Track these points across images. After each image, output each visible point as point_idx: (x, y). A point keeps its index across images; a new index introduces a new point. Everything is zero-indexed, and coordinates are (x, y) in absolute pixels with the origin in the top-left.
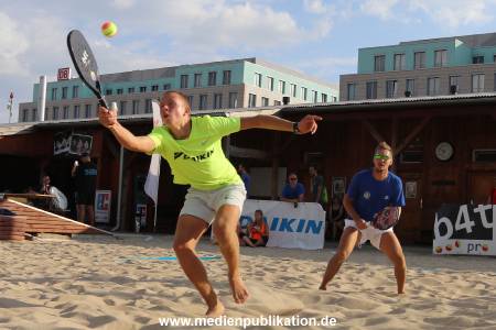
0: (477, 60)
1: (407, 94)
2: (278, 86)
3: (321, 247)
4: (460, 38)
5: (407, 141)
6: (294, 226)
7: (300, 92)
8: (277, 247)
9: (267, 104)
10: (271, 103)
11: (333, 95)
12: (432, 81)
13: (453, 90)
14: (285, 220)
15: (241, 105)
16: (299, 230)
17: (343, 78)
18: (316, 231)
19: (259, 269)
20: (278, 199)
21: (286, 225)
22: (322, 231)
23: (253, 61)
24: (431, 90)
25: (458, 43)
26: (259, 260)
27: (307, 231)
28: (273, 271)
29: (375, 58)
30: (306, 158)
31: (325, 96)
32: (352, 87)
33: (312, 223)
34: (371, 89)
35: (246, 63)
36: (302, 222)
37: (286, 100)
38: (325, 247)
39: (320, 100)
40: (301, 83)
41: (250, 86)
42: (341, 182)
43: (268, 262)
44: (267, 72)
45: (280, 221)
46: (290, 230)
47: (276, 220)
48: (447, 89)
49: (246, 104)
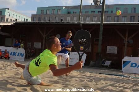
0: (69, 13)
1: (49, 21)
2: (15, 16)
3: (24, 60)
4: (65, 7)
5: (48, 33)
6: (17, 54)
7: (21, 18)
8: (12, 60)
9: (11, 21)
10: (12, 21)
11: (29, 20)
12: (56, 18)
13: (62, 20)
14: (14, 53)
15: (4, 21)
16: (18, 55)
17: (32, 15)
18: (22, 56)
19: (6, 65)
20: (12, 47)
21: (14, 54)
22: (24, 56)
23: (8, 9)
24: (56, 20)
25: (64, 8)
26: (6, 63)
27: (20, 56)
28: (10, 66)
29: (41, 10)
30: (21, 36)
31: (27, 20)
32: (35, 18)
33: (21, 54)
34: (40, 19)
35: (6, 9)
36: (19, 53)
37: (16, 20)
38: (25, 60)
39: (26, 21)
40: (21, 16)
41: (7, 16)
42: (30, 43)
43: (9, 63)
44: (12, 12)
45: (13, 53)
46: (15, 55)
47: (12, 53)
48: (60, 20)
49: (6, 21)
